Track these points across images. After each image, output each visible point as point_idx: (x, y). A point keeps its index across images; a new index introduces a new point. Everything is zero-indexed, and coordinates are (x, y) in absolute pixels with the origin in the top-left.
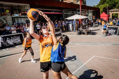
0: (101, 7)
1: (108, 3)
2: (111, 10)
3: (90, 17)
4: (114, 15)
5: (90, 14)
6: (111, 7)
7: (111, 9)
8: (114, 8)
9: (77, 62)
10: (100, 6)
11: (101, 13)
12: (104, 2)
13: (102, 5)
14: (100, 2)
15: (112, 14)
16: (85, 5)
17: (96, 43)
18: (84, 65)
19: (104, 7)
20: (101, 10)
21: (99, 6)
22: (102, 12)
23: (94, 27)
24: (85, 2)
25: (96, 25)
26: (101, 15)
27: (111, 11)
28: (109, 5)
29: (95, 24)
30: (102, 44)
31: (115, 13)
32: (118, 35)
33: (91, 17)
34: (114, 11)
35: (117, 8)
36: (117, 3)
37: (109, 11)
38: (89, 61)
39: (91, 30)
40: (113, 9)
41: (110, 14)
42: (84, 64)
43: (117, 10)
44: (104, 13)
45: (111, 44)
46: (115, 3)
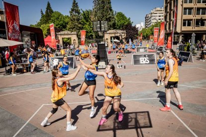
0: (44, 28)
1: (54, 22)
2: (59, 33)
4: (65, 39)
5: (26, 39)
6: (59, 27)
8: (63, 29)
9: (13, 123)
10: (42, 26)
11: (45, 36)
12: (48, 20)
13: (45, 25)
14: (41, 20)
15: (63, 38)
19: (48, 28)
20: (44, 33)
21: (40, 26)
25: (39, 55)
26: (46, 40)
27: (61, 35)
28: (57, 26)
31: (66, 37)
32: (75, 68)
33: (29, 44)
34: (64, 35)
35: (69, 30)
36: (67, 23)
37: (57, 33)
38: (36, 114)
40: (63, 31)
41: (59, 39)
42: (28, 122)
43: (69, 32)
44: (49, 36)
46: (64, 22)
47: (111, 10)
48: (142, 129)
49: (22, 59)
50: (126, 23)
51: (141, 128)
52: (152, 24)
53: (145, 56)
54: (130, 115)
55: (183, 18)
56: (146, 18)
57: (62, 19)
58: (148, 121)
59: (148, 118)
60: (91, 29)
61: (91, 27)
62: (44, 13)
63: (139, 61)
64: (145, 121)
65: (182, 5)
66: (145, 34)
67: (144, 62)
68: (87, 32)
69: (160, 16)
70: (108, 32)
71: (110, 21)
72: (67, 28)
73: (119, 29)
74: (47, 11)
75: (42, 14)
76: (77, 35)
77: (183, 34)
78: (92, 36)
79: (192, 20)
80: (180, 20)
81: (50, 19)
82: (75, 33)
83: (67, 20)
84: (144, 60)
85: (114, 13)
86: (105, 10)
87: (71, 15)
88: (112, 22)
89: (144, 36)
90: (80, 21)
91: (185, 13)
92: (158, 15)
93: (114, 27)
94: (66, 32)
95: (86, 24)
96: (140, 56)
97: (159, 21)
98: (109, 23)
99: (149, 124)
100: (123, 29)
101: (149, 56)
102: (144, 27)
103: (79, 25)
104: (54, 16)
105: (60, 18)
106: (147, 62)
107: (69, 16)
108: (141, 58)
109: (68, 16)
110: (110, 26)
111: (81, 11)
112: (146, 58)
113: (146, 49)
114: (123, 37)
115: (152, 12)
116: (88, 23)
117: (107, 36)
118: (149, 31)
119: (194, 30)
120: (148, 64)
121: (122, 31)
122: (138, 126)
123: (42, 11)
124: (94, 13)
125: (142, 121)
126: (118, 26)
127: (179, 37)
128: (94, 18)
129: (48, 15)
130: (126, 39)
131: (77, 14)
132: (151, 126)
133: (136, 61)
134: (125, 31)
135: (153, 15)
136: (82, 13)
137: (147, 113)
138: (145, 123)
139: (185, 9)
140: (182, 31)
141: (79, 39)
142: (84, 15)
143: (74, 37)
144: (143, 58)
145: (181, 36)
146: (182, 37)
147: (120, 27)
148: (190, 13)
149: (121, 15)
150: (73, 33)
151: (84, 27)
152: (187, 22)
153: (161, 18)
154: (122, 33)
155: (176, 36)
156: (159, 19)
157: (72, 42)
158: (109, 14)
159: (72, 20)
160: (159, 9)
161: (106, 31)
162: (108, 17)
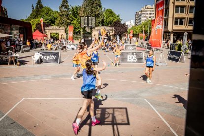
0: (34, 23)
1: (43, 17)
2: (48, 28)
3: (14, 36)
4: (53, 34)
5: (15, 32)
6: (48, 22)
7: (48, 26)
8: (52, 24)
10: (32, 20)
11: (33, 31)
12: (37, 15)
13: (34, 20)
14: (31, 15)
15: (51, 33)
16: (6, 16)
17: (27, 77)
18: (4, 116)
19: (37, 22)
20: (32, 27)
21: (30, 20)
22: (35, 30)
23: (22, 52)
24: (7, 12)
25: (26, 49)
26: (34, 34)
27: (49, 29)
28: (46, 20)
29: (24, 47)
30: (36, 78)
31: (54, 32)
32: (60, 63)
33: (17, 37)
34: (53, 29)
35: (57, 25)
36: (56, 19)
37: (45, 28)
38: (16, 107)
39: (17, 57)
40: (51, 25)
41: (47, 33)
42: (6, 115)
43: (57, 27)
44: (37, 31)
45: (50, 77)
46: (53, 17)
47: (100, 7)
48: (119, 126)
49: (9, 51)
50: (115, 20)
51: (117, 124)
52: (142, 22)
53: (133, 54)
54: (107, 110)
55: (175, 17)
56: (136, 15)
57: (52, 14)
58: (125, 118)
59: (125, 115)
60: (79, 24)
61: (79, 23)
62: (35, 8)
63: (126, 58)
64: (122, 118)
65: (174, 3)
66: (135, 32)
67: (132, 60)
68: (75, 28)
69: (150, 14)
70: (96, 28)
71: (98, 17)
72: (56, 23)
73: (108, 25)
74: (37, 6)
75: (33, 9)
76: (65, 31)
77: (174, 33)
78: (79, 31)
79: (184, 18)
80: (172, 18)
81: (40, 14)
82: (63, 28)
83: (56, 15)
84: (131, 58)
85: (103, 10)
86: (94, 6)
87: (60, 10)
88: (101, 19)
89: (133, 34)
90: (69, 16)
91: (177, 12)
92: (149, 12)
93: (103, 23)
94: (54, 27)
95: (75, 20)
96: (127, 53)
97: (150, 19)
98: (98, 19)
99: (126, 122)
100: (111, 26)
101: (136, 54)
102: (133, 24)
103: (68, 21)
104: (44, 11)
105: (49, 13)
106: (134, 61)
107: (59, 11)
108: (128, 56)
109: (57, 12)
110: (99, 22)
111: (70, 7)
112: (133, 56)
113: (135, 47)
114: (111, 34)
115: (142, 9)
116: (76, 19)
117: (95, 33)
118: (139, 28)
119: (186, 28)
120: (136, 62)
121: (111, 28)
122: (115, 122)
123: (32, 7)
124: (83, 10)
125: (120, 117)
126: (106, 22)
127: (170, 36)
128: (83, 15)
129: (38, 10)
130: (115, 36)
131: (66, 10)
132: (128, 124)
133: (124, 59)
134: (113, 28)
135: (143, 12)
136: (71, 9)
137: (125, 110)
138: (122, 120)
139: (177, 7)
140: (174, 30)
141: (67, 34)
142: (73, 10)
143: (62, 33)
144: (131, 56)
145: (172, 35)
146: (174, 35)
147: (108, 24)
148: (182, 12)
149: (110, 12)
150: (61, 28)
151: (73, 22)
152: (179, 20)
153: (152, 16)
154: (111, 30)
155: (167, 34)
156: (150, 17)
157: (60, 37)
158: (98, 11)
159: (61, 16)
160: (149, 6)
161: (94, 27)
162: (97, 13)
